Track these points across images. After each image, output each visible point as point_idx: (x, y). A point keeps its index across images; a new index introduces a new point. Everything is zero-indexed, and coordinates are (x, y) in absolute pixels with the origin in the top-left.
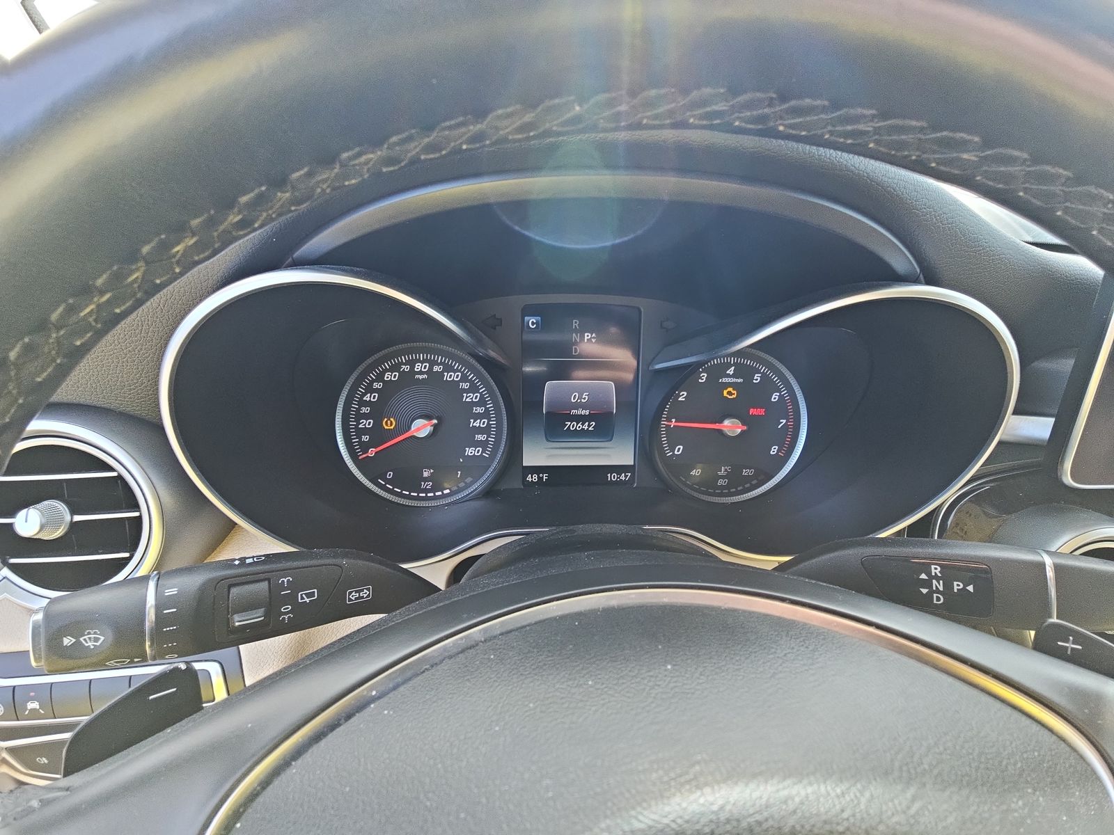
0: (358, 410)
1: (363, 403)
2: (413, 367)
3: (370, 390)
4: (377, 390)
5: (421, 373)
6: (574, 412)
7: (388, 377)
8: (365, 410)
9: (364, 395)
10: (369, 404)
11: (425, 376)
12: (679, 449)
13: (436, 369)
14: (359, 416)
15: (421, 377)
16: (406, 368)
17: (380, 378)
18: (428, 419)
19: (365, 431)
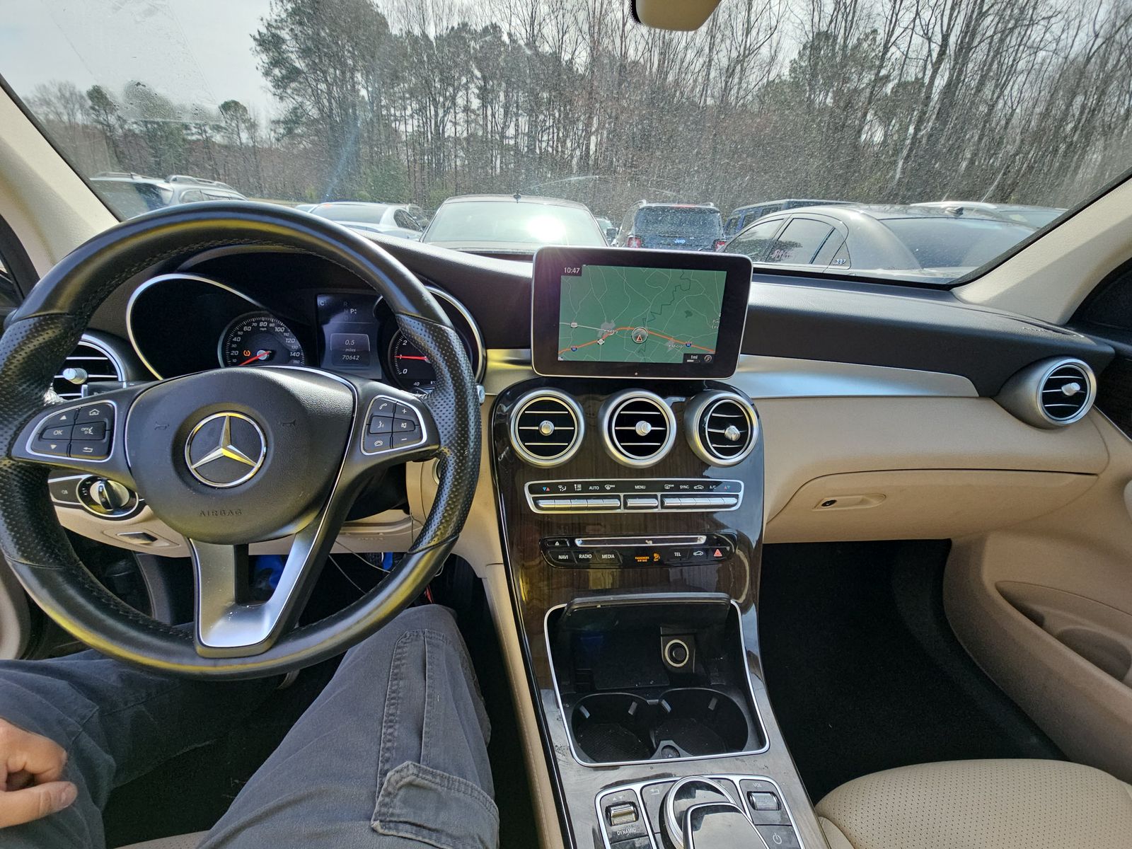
0: (231, 345)
1: (233, 342)
2: (258, 324)
3: (236, 335)
4: (240, 336)
5: (263, 327)
6: (347, 350)
7: (245, 329)
8: (234, 346)
9: (233, 338)
10: (236, 342)
11: (265, 329)
12: (405, 371)
13: (271, 325)
14: (231, 349)
15: (263, 329)
16: (255, 324)
17: (241, 329)
18: (266, 350)
19: (234, 357)
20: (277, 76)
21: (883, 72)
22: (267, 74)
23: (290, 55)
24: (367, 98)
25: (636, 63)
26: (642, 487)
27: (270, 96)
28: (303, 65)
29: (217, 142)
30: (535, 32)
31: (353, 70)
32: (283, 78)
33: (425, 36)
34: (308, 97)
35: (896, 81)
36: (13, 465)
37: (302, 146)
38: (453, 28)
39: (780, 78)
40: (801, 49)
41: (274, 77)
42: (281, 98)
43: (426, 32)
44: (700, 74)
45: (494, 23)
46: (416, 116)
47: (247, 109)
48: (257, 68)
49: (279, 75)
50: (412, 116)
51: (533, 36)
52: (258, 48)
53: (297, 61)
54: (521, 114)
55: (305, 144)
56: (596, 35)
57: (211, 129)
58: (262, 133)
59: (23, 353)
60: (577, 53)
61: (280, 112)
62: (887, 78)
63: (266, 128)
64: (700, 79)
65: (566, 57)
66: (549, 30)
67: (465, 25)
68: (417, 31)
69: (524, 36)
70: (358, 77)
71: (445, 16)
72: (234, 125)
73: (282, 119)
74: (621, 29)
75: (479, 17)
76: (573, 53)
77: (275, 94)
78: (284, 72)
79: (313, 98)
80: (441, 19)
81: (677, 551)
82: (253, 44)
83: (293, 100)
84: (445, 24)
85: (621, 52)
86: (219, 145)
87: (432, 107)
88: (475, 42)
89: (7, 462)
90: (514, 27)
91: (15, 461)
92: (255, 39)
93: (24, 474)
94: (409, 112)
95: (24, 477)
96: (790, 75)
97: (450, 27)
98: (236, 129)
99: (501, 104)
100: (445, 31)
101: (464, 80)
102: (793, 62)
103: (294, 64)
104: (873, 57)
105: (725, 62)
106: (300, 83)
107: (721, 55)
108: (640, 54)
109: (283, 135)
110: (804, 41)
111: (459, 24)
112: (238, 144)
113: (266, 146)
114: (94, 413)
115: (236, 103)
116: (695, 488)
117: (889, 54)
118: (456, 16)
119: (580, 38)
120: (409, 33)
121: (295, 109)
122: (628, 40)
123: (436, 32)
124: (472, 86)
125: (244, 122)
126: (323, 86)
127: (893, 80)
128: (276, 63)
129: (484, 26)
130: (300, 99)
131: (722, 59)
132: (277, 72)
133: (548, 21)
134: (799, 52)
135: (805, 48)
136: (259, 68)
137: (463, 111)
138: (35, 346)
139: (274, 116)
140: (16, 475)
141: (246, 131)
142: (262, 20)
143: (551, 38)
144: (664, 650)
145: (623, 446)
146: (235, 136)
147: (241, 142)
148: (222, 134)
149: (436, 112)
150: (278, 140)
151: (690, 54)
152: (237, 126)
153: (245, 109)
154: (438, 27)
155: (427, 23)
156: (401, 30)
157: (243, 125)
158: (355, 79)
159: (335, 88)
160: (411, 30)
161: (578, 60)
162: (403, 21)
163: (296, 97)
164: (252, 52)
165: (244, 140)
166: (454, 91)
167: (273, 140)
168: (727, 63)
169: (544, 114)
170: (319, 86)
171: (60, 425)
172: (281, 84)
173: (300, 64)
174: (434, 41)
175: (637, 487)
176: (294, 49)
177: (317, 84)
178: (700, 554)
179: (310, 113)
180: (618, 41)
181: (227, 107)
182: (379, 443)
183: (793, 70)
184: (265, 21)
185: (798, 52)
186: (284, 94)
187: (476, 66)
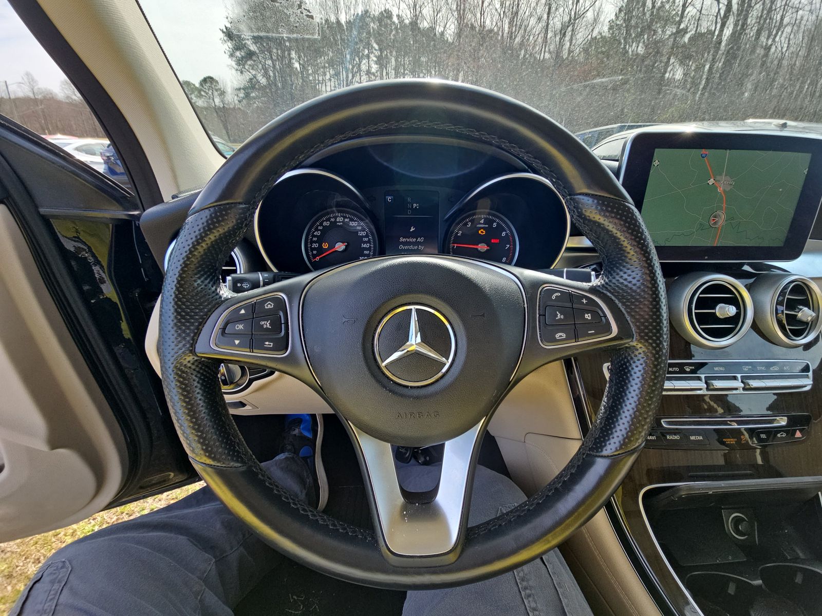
0: (312, 239)
1: (314, 236)
2: (336, 219)
3: (317, 230)
4: (320, 230)
5: (340, 222)
7: (325, 224)
8: (315, 239)
9: (314, 232)
10: (316, 236)
11: (342, 224)
13: (346, 220)
14: (312, 242)
15: (340, 224)
16: (333, 220)
17: (321, 224)
18: (343, 242)
19: (315, 249)
20: (239, 57)
21: (682, 26)
22: (232, 55)
23: (247, 41)
24: (299, 69)
25: (491, 31)
26: (721, 369)
27: (234, 71)
28: (256, 48)
29: (199, 105)
30: (417, 13)
31: (289, 50)
32: (242, 57)
33: (338, 22)
34: (259, 71)
35: (693, 32)
36: (196, 360)
37: (255, 105)
38: (358, 14)
39: (601, 34)
40: (617, 12)
41: (236, 58)
42: (242, 72)
43: (339, 19)
44: (540, 36)
45: (387, 8)
46: (333, 80)
47: (219, 81)
48: (225, 52)
49: (240, 56)
50: (330, 80)
51: (416, 15)
52: (225, 38)
53: (251, 45)
54: (407, 74)
55: (257, 104)
56: (462, 12)
57: (195, 97)
58: (229, 98)
59: (204, 245)
60: (447, 26)
61: (241, 82)
62: (685, 31)
63: (232, 94)
64: (540, 40)
65: (439, 29)
66: (427, 11)
67: (366, 12)
68: (333, 19)
69: (409, 16)
70: (293, 54)
71: (352, 7)
72: (210, 93)
73: (242, 87)
74: (480, 6)
75: (377, 5)
76: (445, 27)
77: (237, 70)
78: (243, 54)
79: (263, 71)
80: (350, 9)
81: (762, 433)
82: (222, 35)
83: (249, 73)
84: (352, 12)
85: (481, 22)
86: (202, 108)
87: (344, 72)
88: (374, 23)
89: (190, 358)
90: (402, 12)
91: (198, 356)
92: (223, 32)
93: (201, 368)
94: (328, 77)
95: (201, 371)
96: (609, 31)
97: (356, 14)
98: (212, 96)
99: (392, 67)
100: (352, 17)
101: (366, 52)
102: (611, 22)
103: (249, 48)
104: (674, 15)
105: (558, 25)
106: (254, 61)
107: (556, 20)
108: (494, 24)
109: (243, 98)
110: (619, 5)
111: (362, 12)
112: (214, 106)
113: (231, 106)
114: (269, 306)
115: (211, 78)
116: (771, 369)
117: (686, 12)
118: (360, 5)
119: (450, 15)
120: (327, 20)
121: (251, 79)
122: (486, 13)
123: (346, 18)
124: (372, 56)
125: (217, 90)
126: (269, 62)
127: (690, 32)
128: (237, 48)
129: (380, 11)
130: (254, 72)
131: (557, 23)
132: (238, 54)
133: (426, 4)
134: (616, 15)
135: (620, 10)
136: (226, 52)
137: (366, 74)
138: (215, 236)
139: (236, 85)
140: (194, 370)
141: (218, 97)
142: (227, 18)
143: (429, 17)
144: (727, 524)
145: (702, 329)
146: (211, 101)
147: (215, 105)
148: (203, 99)
149: (347, 77)
150: (240, 101)
151: (533, 21)
152: (212, 94)
153: (217, 82)
154: (348, 15)
155: (339, 13)
156: (322, 19)
157: (216, 93)
158: (291, 56)
159: (277, 63)
160: (329, 18)
161: (449, 31)
162: (323, 12)
163: (251, 71)
164: (221, 41)
165: (217, 104)
166: (359, 60)
167: (237, 102)
168: (561, 26)
169: (423, 73)
170: (266, 62)
171: (240, 319)
172: (241, 62)
173: (253, 48)
174: (344, 25)
175: (716, 369)
176: (249, 37)
177: (265, 61)
178: (784, 436)
179: (261, 82)
180: (478, 15)
181: (205, 80)
182: (560, 335)
183: (611, 28)
184: (229, 19)
185: (615, 13)
186: (243, 70)
187: (375, 41)
